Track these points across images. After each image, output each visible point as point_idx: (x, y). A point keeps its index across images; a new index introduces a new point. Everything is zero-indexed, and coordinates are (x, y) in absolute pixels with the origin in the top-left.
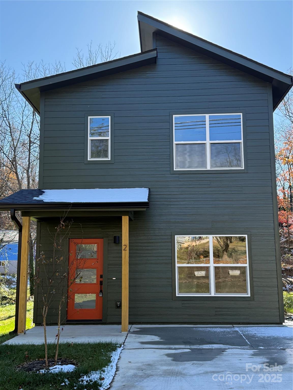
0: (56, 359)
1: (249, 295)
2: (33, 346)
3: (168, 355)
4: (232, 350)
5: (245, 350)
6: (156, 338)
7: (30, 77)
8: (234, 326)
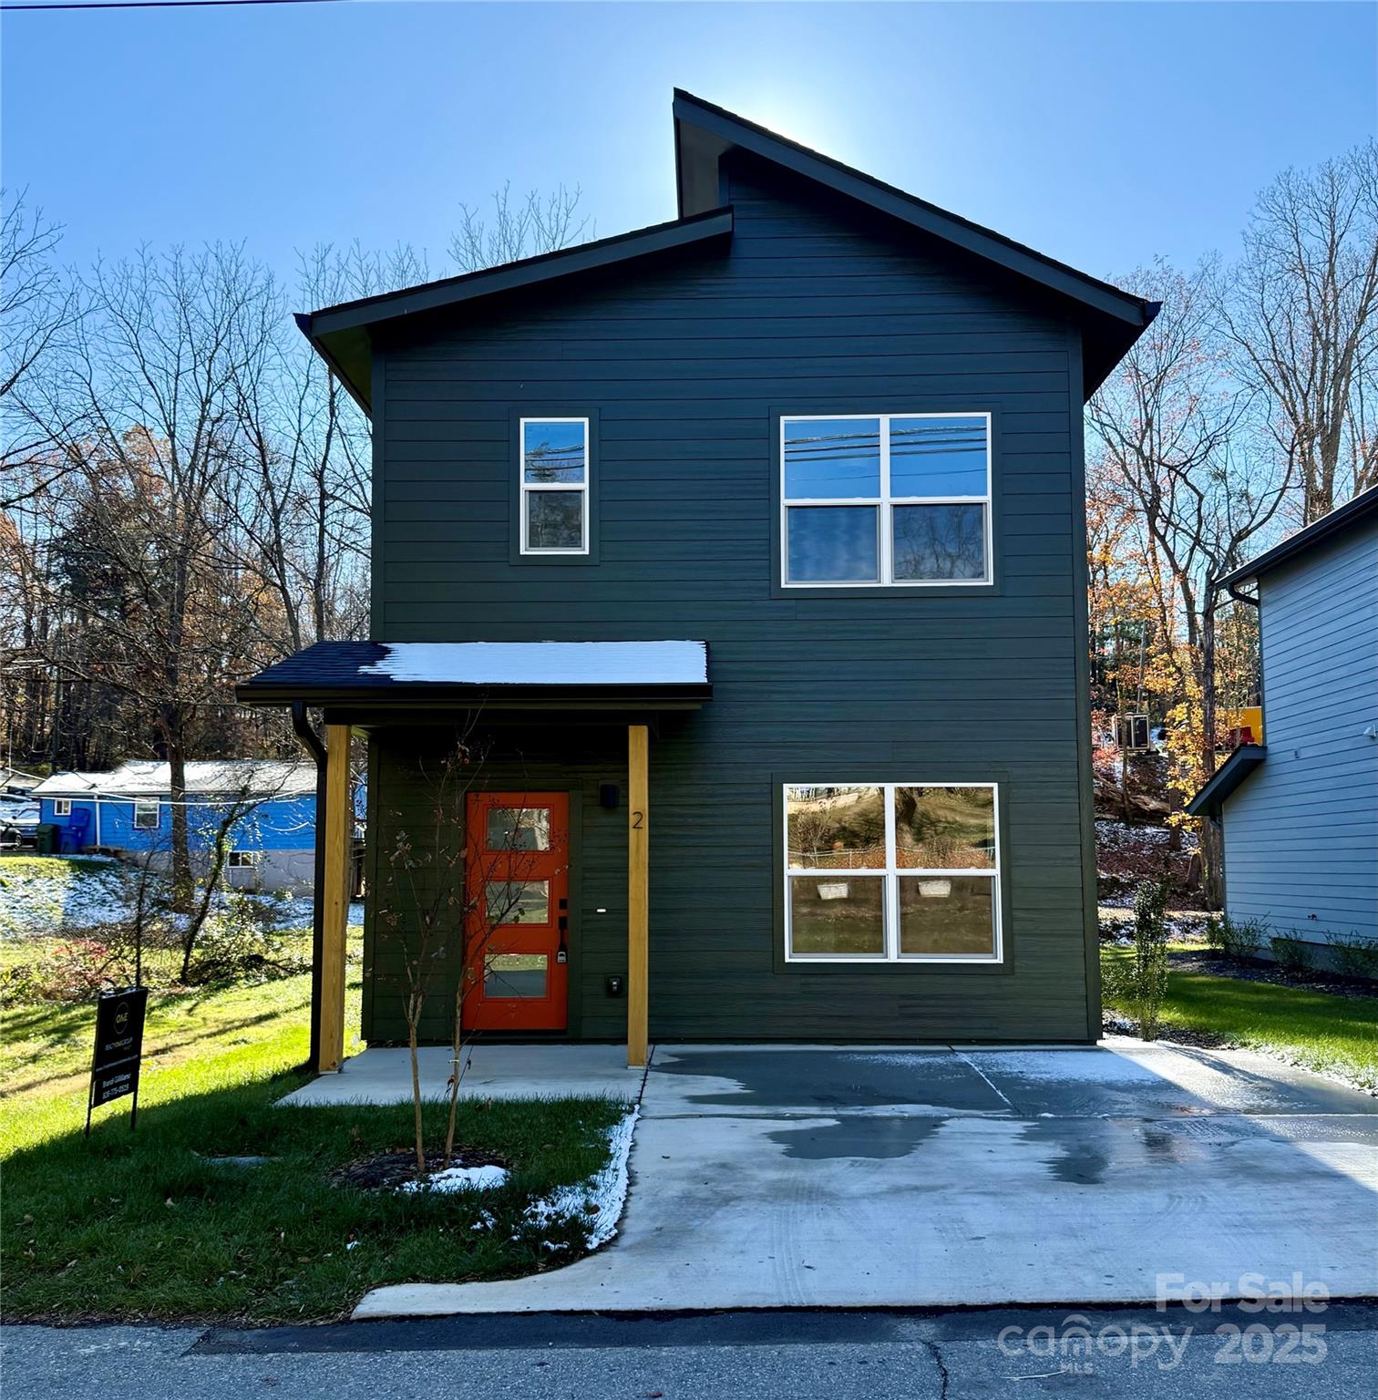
0: (449, 1150)
1: (1000, 960)
2: (372, 1108)
3: (777, 1137)
4: (962, 1121)
5: (997, 1122)
6: (732, 1086)
7: (320, 293)
8: (954, 1047)
